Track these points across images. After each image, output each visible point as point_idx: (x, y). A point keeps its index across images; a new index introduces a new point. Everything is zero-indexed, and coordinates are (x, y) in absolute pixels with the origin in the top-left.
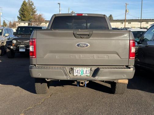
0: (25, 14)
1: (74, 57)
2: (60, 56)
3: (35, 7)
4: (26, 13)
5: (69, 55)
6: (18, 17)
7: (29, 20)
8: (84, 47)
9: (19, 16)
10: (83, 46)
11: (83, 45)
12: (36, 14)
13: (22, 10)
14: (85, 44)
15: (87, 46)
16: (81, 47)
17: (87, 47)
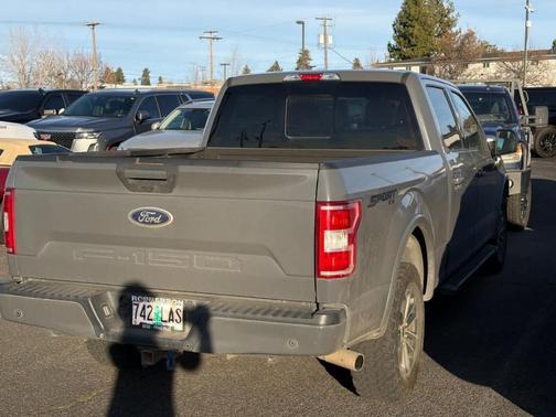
0: (411, 34)
1: (127, 258)
2: (85, 253)
3: (451, 4)
4: (416, 30)
5: (111, 252)
6: (389, 45)
7: (427, 57)
8: (153, 223)
9: (393, 43)
10: (152, 218)
11: (150, 216)
12: (454, 30)
13: (405, 20)
14: (158, 214)
15: (165, 219)
16: (144, 222)
17: (164, 225)
